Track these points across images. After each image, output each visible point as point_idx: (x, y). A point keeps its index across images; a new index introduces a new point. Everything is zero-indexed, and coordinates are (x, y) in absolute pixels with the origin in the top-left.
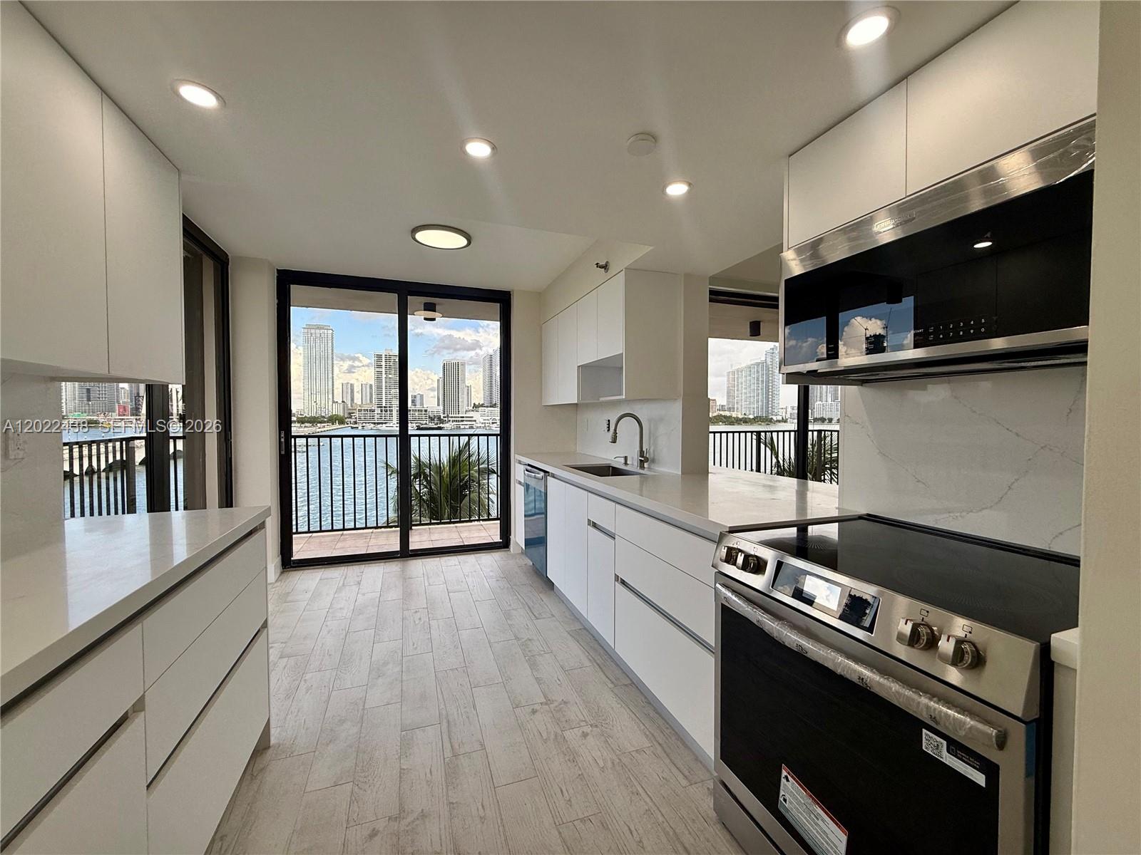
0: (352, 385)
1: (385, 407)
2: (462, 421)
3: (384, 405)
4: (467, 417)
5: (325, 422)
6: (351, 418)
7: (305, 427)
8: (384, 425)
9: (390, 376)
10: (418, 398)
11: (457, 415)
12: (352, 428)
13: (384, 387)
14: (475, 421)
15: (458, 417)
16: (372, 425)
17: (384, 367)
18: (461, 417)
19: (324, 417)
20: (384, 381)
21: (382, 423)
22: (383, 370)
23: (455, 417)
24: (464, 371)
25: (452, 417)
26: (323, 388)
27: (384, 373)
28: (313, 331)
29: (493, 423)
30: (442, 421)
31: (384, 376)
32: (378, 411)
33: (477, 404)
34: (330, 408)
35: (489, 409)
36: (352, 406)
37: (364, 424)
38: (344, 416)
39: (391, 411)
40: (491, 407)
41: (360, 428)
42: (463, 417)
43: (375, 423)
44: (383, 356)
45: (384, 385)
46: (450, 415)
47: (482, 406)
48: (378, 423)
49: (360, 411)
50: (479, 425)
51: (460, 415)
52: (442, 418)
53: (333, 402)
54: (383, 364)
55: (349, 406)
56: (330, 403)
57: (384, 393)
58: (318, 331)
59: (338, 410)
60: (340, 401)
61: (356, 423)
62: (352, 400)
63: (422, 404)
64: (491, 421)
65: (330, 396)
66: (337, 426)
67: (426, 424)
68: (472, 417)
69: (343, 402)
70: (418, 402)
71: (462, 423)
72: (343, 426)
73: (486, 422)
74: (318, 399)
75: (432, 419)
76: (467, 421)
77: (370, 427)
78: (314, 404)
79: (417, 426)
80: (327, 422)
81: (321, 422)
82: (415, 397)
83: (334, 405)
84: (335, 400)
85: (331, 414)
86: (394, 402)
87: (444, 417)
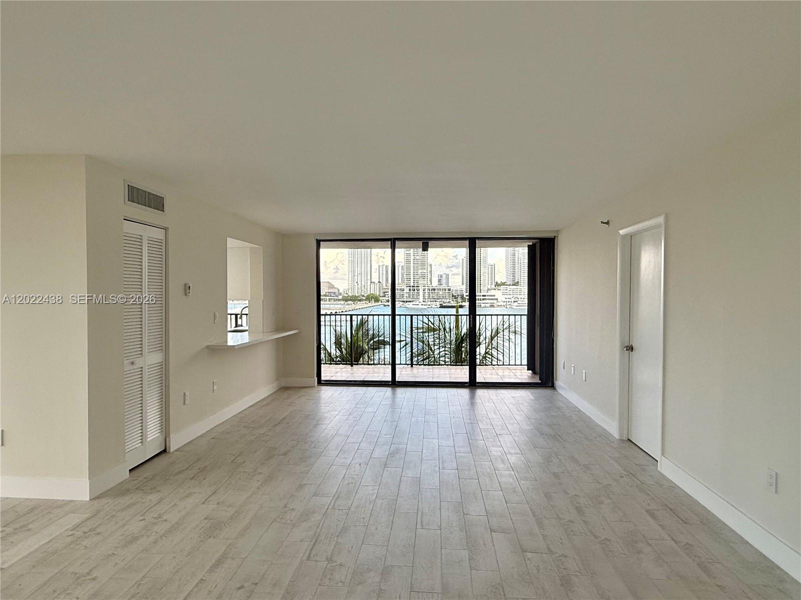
1: (413, 286)
2: (483, 299)
3: (412, 285)
4: (488, 296)
5: (364, 301)
6: (384, 296)
7: (348, 304)
8: (411, 303)
9: (418, 257)
10: (444, 276)
11: (479, 294)
13: (412, 268)
14: (497, 299)
15: (480, 296)
16: (402, 303)
18: (483, 296)
19: (363, 296)
20: (412, 262)
22: (412, 252)
26: (363, 270)
27: (412, 255)
29: (514, 302)
30: (464, 300)
31: (412, 258)
32: (407, 290)
33: (499, 282)
34: (368, 288)
35: (511, 287)
38: (379, 295)
39: (418, 290)
40: (513, 285)
42: (485, 296)
43: (404, 301)
45: (412, 266)
47: (504, 284)
48: (407, 302)
50: (499, 304)
51: (482, 294)
52: (464, 296)
53: (371, 282)
55: (384, 285)
56: (369, 283)
57: (412, 274)
59: (374, 290)
60: (377, 282)
61: (388, 301)
63: (447, 283)
64: (513, 300)
65: (369, 277)
66: (373, 303)
67: (449, 302)
68: (494, 296)
69: (379, 282)
70: (444, 281)
71: (484, 302)
72: (378, 304)
73: (508, 300)
74: (359, 279)
75: (455, 298)
76: (488, 299)
78: (356, 284)
79: (440, 304)
80: (366, 300)
81: (360, 301)
82: (441, 276)
83: (372, 285)
84: (373, 281)
85: (369, 293)
86: (421, 282)
87: (466, 296)
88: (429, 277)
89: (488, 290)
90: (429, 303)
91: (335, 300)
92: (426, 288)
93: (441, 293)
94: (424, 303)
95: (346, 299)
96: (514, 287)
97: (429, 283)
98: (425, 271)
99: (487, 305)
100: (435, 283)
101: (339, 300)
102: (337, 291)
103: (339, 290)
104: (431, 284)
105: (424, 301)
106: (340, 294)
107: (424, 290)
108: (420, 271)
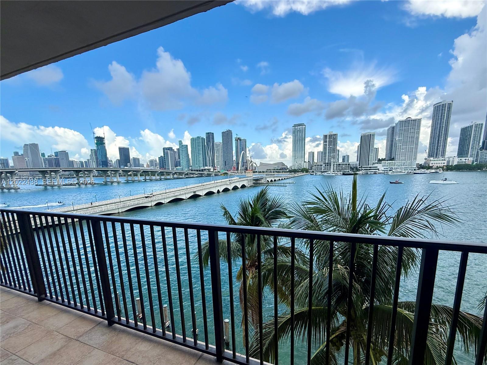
0: (313, 153)
1: (327, 163)
2: (370, 169)
3: (327, 162)
4: (373, 167)
5: (300, 172)
6: (311, 169)
7: (292, 174)
9: (331, 146)
10: (346, 157)
11: (367, 166)
12: (311, 174)
13: (327, 153)
14: (379, 169)
15: (368, 167)
17: (328, 142)
18: (370, 167)
19: (300, 169)
20: (327, 149)
21: (326, 172)
22: (328, 143)
23: (366, 167)
24: (373, 139)
25: (364, 167)
26: (300, 155)
27: (328, 145)
28: (297, 127)
29: (390, 170)
30: (358, 170)
31: (328, 146)
32: (324, 165)
33: (381, 159)
34: (303, 165)
35: (388, 161)
36: (313, 163)
37: (316, 173)
38: (308, 169)
39: (330, 165)
40: (390, 160)
41: (314, 174)
42: (371, 167)
44: (328, 136)
45: (327, 151)
46: (363, 166)
47: (384, 160)
48: (323, 172)
49: (315, 165)
50: (380, 172)
51: (369, 166)
52: (358, 168)
53: (304, 162)
54: (328, 140)
55: (312, 163)
56: (303, 162)
57: (327, 156)
58: (299, 127)
59: (306, 166)
60: (307, 162)
61: (313, 172)
62: (313, 160)
63: (348, 161)
65: (303, 159)
66: (305, 173)
67: (348, 172)
68: (377, 167)
69: (309, 161)
70: (346, 160)
71: (370, 171)
72: (307, 173)
73: (386, 169)
74: (298, 161)
75: (352, 169)
76: (373, 169)
77: (319, 174)
78: (296, 163)
79: (343, 173)
80: (301, 172)
81: (298, 172)
82: (344, 157)
84: (305, 161)
85: (303, 168)
86: (332, 160)
87: (359, 168)
88: (337, 157)
89: (374, 164)
90: (336, 172)
91: (285, 172)
92: (335, 164)
93: (344, 166)
94: (333, 173)
95: (290, 171)
96: (391, 161)
97: (337, 161)
98: (335, 154)
99: (372, 173)
100: (341, 161)
101: (287, 172)
102: (286, 167)
103: (287, 167)
104: (338, 161)
105: (333, 172)
106: (288, 169)
107: (334, 165)
108: (332, 154)
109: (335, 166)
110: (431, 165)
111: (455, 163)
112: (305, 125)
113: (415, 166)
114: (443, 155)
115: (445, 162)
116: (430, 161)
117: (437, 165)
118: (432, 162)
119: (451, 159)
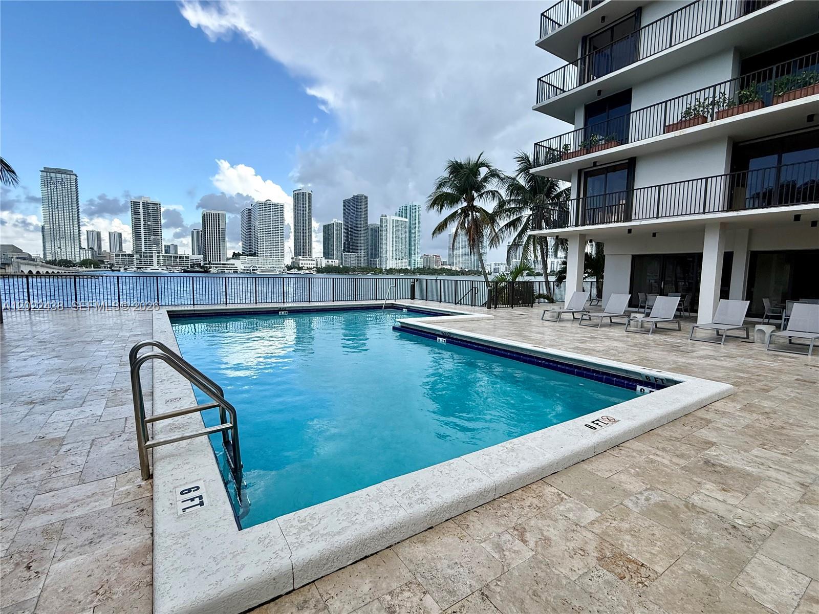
0: (99, 234)
1: (144, 253)
3: (143, 250)
4: (228, 264)
9: (149, 223)
10: (172, 248)
11: (219, 262)
13: (142, 235)
14: (237, 267)
15: (220, 264)
17: (142, 214)
18: (223, 264)
20: (142, 228)
22: (141, 217)
23: (216, 264)
25: (213, 264)
26: (68, 233)
28: (53, 175)
31: (142, 223)
32: (136, 256)
34: (77, 254)
36: (100, 252)
39: (152, 256)
40: (250, 256)
42: (225, 264)
44: (142, 204)
45: (143, 232)
46: (212, 262)
47: (243, 254)
51: (222, 262)
52: (202, 265)
53: (81, 248)
55: (97, 252)
56: (77, 249)
57: (142, 241)
58: (59, 175)
59: (85, 256)
60: (87, 249)
62: (100, 247)
63: (176, 251)
64: (251, 268)
65: (77, 242)
68: (234, 264)
69: (91, 249)
70: (172, 251)
73: (247, 269)
74: (63, 245)
82: (168, 247)
83: (81, 251)
84: (84, 246)
86: (154, 248)
87: (204, 264)
89: (228, 259)
92: (161, 255)
93: (176, 260)
96: (252, 257)
98: (159, 237)
102: (27, 256)
103: (30, 255)
107: (158, 257)
108: (152, 237)
109: (161, 258)
110: (301, 266)
111: (324, 265)
112: (75, 175)
113: (284, 266)
114: (310, 255)
115: (315, 262)
116: (299, 260)
117: (307, 266)
118: (301, 262)
119: (319, 260)
